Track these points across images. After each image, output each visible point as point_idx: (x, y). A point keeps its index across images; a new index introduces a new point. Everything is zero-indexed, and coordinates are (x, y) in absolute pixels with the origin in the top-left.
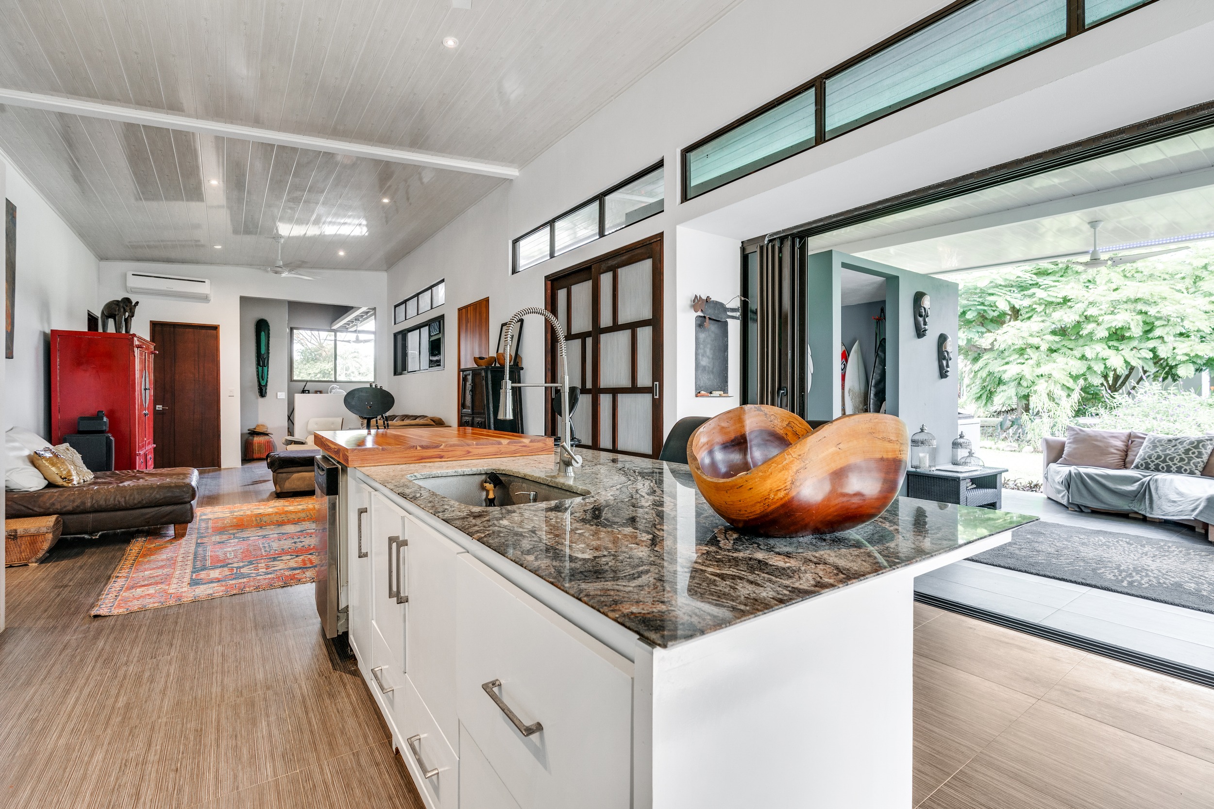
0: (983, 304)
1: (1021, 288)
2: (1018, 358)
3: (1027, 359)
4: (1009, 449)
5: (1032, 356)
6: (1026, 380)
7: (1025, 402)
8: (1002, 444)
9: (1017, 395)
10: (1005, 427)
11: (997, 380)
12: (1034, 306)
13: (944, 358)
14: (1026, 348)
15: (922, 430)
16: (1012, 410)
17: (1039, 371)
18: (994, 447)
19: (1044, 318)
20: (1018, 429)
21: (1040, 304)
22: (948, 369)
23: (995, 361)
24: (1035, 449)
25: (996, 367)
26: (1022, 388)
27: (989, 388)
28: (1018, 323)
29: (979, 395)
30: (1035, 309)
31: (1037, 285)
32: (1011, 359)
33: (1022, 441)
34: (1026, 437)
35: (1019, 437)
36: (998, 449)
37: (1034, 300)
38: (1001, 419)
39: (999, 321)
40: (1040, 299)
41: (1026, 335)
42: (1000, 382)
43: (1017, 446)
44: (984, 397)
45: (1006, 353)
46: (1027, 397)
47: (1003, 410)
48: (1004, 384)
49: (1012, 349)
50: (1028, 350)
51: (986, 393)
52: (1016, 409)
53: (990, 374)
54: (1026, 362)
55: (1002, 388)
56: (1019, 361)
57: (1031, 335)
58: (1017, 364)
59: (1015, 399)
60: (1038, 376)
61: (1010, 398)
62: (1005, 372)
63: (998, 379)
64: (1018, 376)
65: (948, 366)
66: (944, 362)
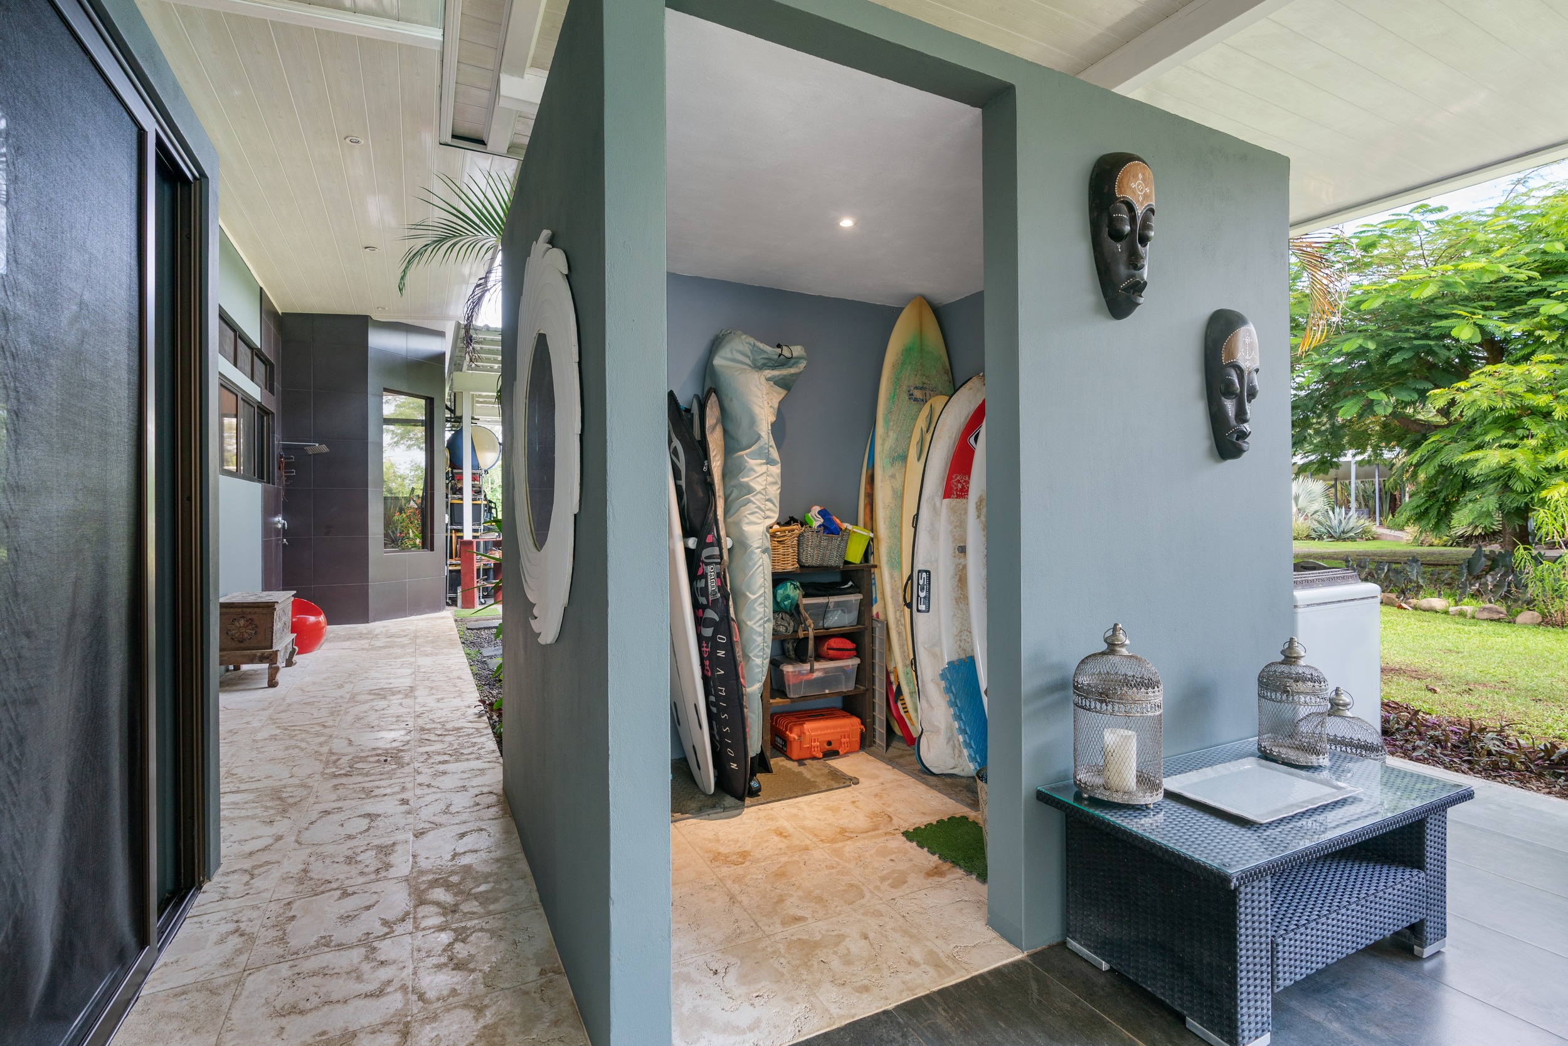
0: (1426, 336)
1: (1509, 303)
2: (1503, 437)
3: (1522, 439)
4: (1485, 615)
5: (1534, 431)
6: (1521, 477)
7: (1518, 522)
8: (1469, 606)
9: (1501, 507)
10: (1477, 572)
11: (1458, 481)
12: (1538, 333)
13: (1229, 392)
14: (1520, 416)
15: (1112, 647)
16: (1494, 533)
17: (1551, 460)
18: (1452, 609)
19: (1560, 355)
20: (1505, 575)
21: (1551, 329)
22: (1247, 427)
23: (1454, 445)
24: (1544, 616)
25: (1457, 455)
26: (1513, 495)
27: (1442, 495)
28: (1502, 368)
29: (1422, 509)
30: (1540, 337)
31: (1544, 293)
32: (1488, 438)
33: (1515, 601)
34: (1525, 593)
35: (1509, 591)
36: (1462, 614)
37: (1537, 320)
38: (1471, 550)
39: (1462, 368)
40: (1550, 318)
41: (1520, 389)
42: (1467, 484)
43: (1504, 609)
44: (1433, 513)
45: (1478, 429)
46: (1524, 512)
47: (1476, 533)
48: (1475, 487)
49: (1490, 418)
50: (1524, 419)
51: (1438, 505)
52: (1500, 531)
53: (1444, 470)
54: (1521, 443)
55: (1471, 494)
56: (1505, 441)
57: (1532, 390)
58: (1500, 447)
59: (1498, 516)
60: (1547, 470)
61: (1488, 514)
62: (1474, 462)
63: (1460, 479)
64: (1502, 472)
65: (1241, 416)
66: (1230, 406)
